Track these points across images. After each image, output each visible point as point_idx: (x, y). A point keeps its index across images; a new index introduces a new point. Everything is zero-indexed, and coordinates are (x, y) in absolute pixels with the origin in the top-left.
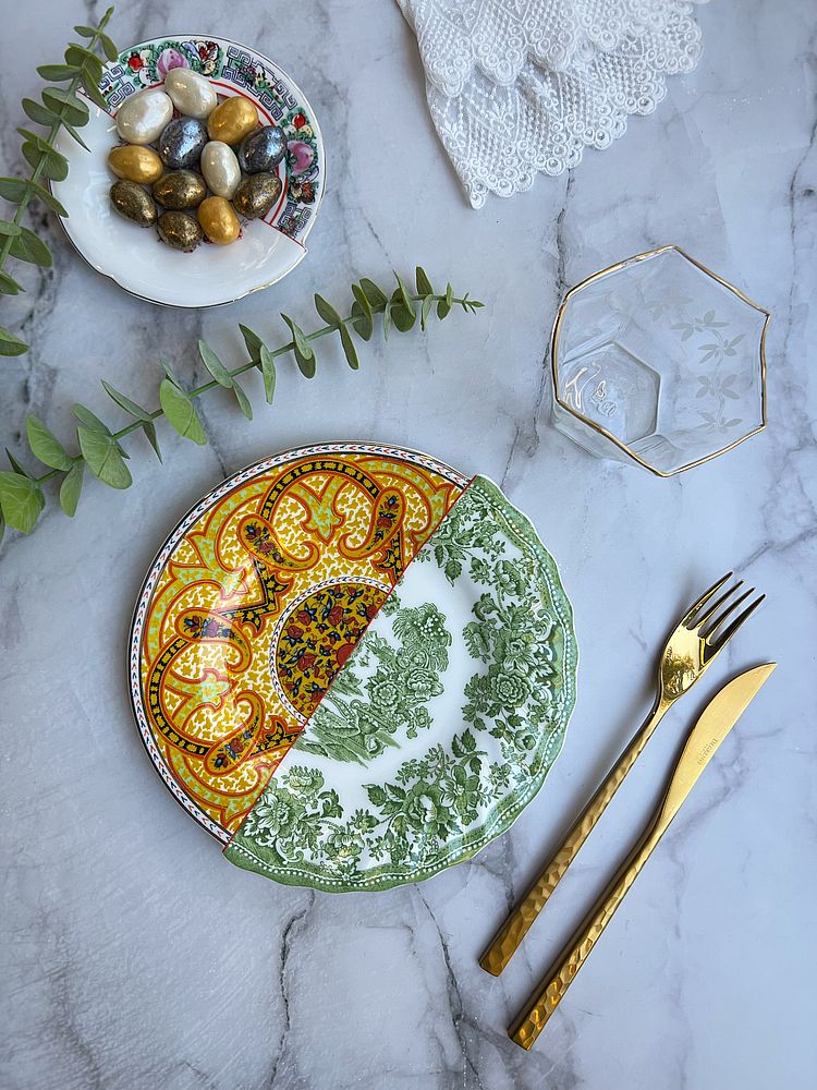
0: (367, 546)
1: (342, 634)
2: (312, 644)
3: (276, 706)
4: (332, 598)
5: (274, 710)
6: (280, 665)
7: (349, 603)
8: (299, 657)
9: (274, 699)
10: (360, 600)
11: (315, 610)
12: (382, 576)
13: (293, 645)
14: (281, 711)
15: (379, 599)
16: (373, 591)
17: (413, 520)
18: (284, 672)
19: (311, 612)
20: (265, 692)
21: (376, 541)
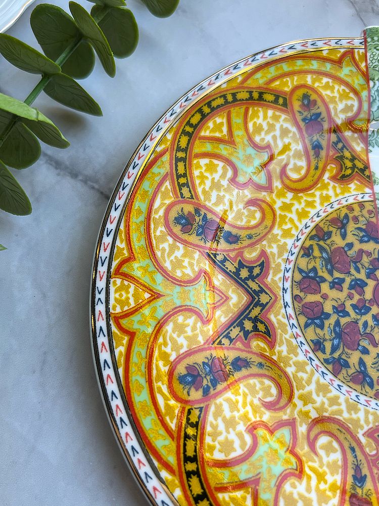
0: (313, 167)
1: (362, 276)
2: (340, 310)
3: (361, 415)
4: (321, 243)
5: (362, 422)
6: (327, 361)
7: (344, 236)
8: (339, 336)
9: (352, 408)
10: (351, 227)
11: (314, 269)
12: (352, 186)
13: (322, 327)
14: (371, 418)
15: (370, 212)
16: (357, 208)
17: (341, 106)
18: (337, 366)
19: (311, 275)
20: (335, 408)
21: (317, 155)
